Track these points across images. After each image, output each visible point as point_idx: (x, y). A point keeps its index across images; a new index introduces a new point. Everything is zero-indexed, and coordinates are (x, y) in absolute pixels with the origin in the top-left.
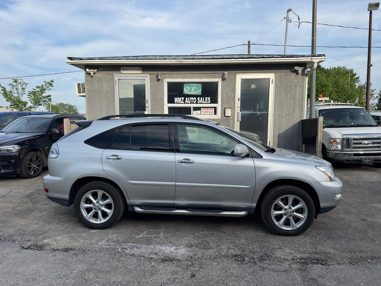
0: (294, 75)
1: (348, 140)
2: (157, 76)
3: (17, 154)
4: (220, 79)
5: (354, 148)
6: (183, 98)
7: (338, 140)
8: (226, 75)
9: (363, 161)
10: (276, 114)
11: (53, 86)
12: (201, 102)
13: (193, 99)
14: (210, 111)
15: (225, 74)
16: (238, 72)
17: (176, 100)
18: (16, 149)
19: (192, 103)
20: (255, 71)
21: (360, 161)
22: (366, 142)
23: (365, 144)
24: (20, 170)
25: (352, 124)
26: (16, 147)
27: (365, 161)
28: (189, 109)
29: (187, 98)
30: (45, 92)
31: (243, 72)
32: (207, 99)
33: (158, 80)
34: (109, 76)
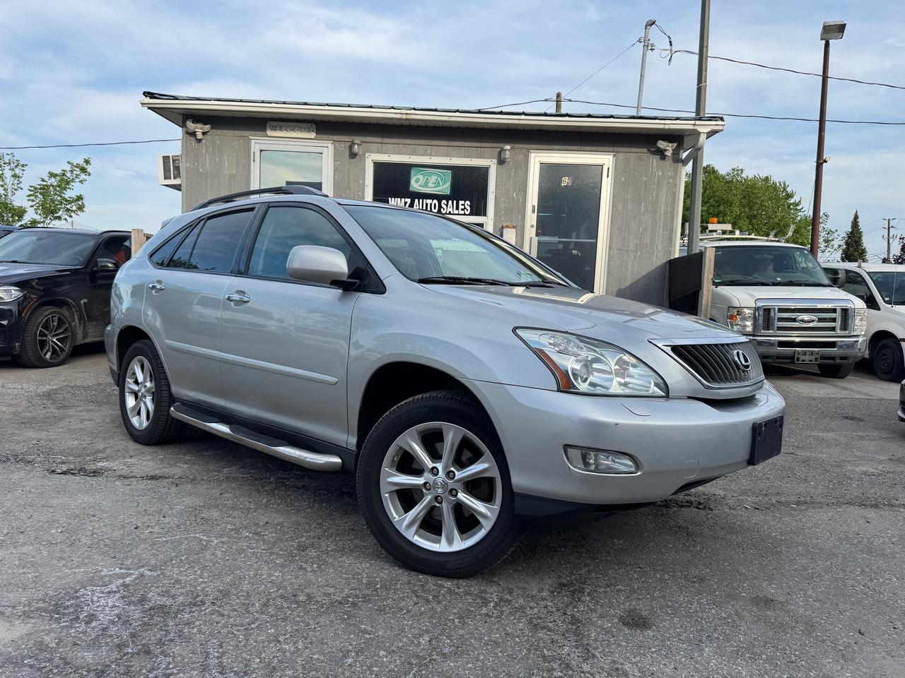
0: (655, 160)
1: (767, 311)
2: (351, 148)
3: (14, 308)
4: (493, 160)
5: (780, 328)
6: (409, 200)
7: (747, 311)
8: (507, 153)
9: (798, 359)
10: (614, 246)
11: (89, 174)
12: (450, 212)
13: (431, 204)
15: (505, 150)
16: (533, 146)
17: (392, 202)
18: (13, 296)
19: (429, 209)
20: (572, 147)
21: (791, 358)
22: (806, 317)
23: (802, 321)
24: (21, 346)
25: (779, 279)
26: (13, 292)
27: (802, 357)
29: (416, 200)
30: (69, 188)
31: (544, 147)
32: (462, 205)
33: (353, 155)
34: (239, 141)
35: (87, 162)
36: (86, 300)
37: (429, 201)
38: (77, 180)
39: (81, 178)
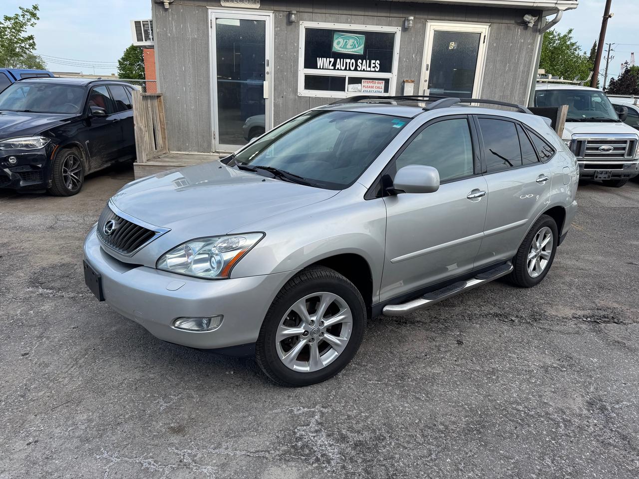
0: (519, 30)
1: (580, 143)
2: (288, 16)
4: (399, 28)
5: (586, 155)
6: (332, 60)
7: (565, 142)
8: (411, 22)
9: (596, 177)
11: (38, 19)
12: (364, 69)
13: (350, 63)
14: (377, 85)
15: (409, 20)
16: (430, 17)
17: (320, 62)
18: (41, 144)
19: (348, 69)
20: (459, 19)
21: (592, 175)
22: (606, 147)
23: (603, 150)
24: (53, 182)
25: (584, 116)
27: (599, 176)
28: (342, 79)
29: (338, 60)
30: (24, 31)
31: (438, 18)
32: (373, 63)
33: (290, 23)
34: (198, 10)
35: (35, 8)
36: (88, 141)
37: (348, 61)
38: (29, 23)
39: (32, 22)
